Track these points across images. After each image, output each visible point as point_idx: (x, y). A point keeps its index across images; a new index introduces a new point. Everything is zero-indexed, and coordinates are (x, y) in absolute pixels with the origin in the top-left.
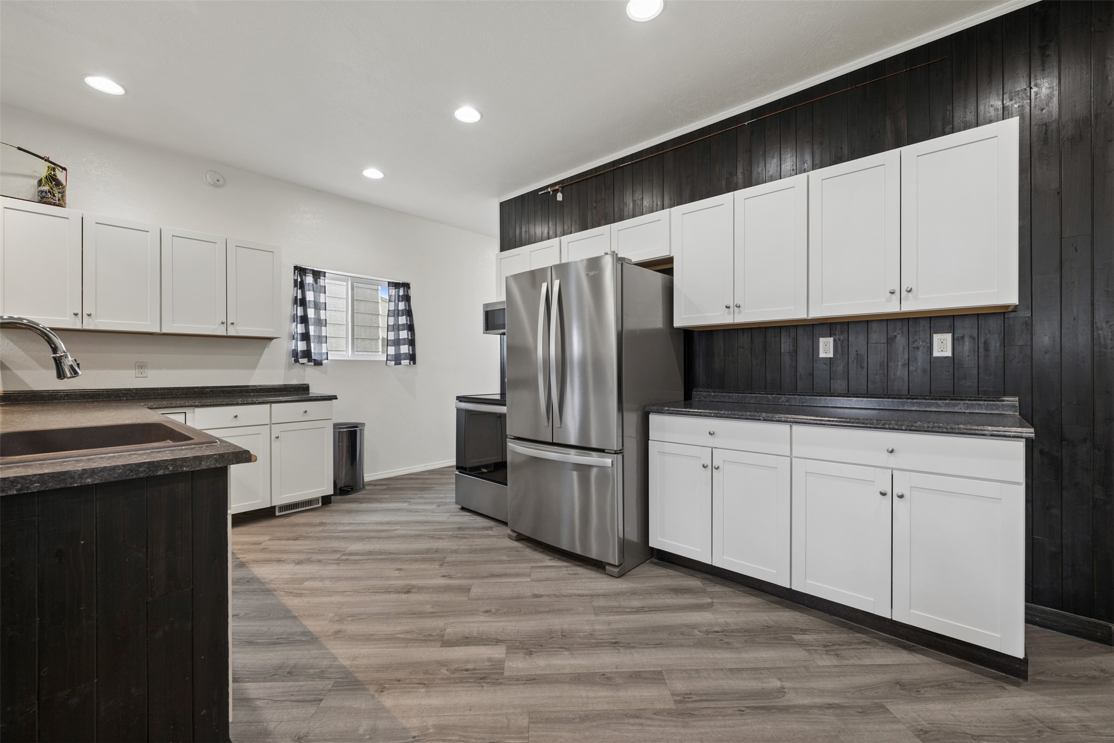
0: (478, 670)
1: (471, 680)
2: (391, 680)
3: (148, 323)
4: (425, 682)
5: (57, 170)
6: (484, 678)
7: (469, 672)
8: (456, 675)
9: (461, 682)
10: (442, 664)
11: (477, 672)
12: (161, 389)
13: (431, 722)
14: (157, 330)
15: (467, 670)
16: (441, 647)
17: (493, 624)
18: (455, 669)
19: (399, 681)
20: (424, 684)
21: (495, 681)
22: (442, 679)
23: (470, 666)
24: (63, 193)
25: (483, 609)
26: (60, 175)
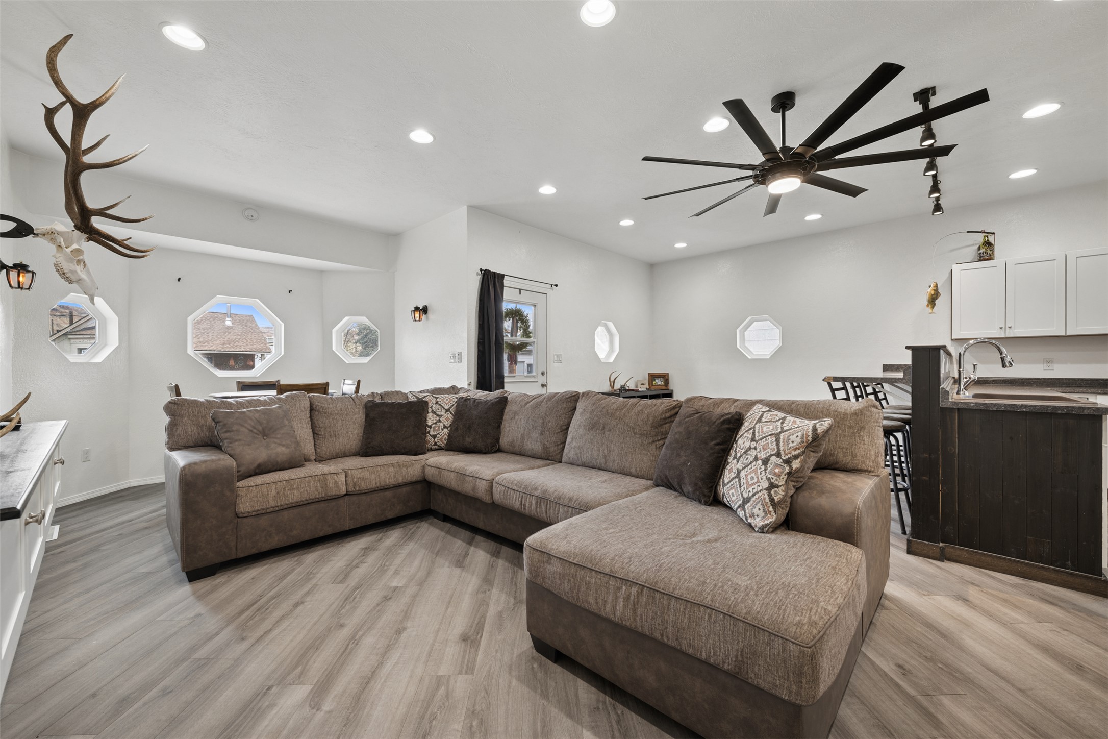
3: (1055, 329)
5: (989, 237)
12: (1066, 379)
14: (1063, 334)
24: (993, 251)
26: (991, 239)
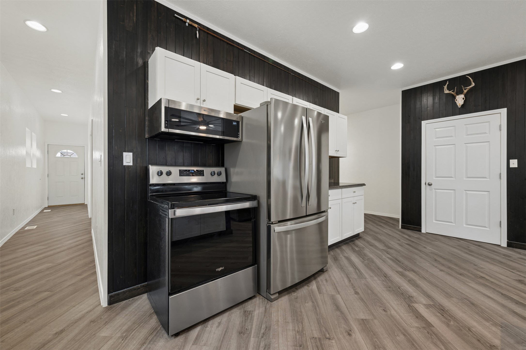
0: (438, 311)
1: (448, 313)
2: (482, 344)
4: (468, 329)
6: (442, 310)
7: (443, 314)
8: (449, 318)
9: (452, 316)
10: (448, 325)
11: (440, 312)
13: (487, 324)
15: (443, 315)
16: (434, 327)
17: (396, 308)
18: (447, 319)
19: (479, 340)
20: (469, 329)
21: (440, 306)
22: (458, 323)
23: (439, 314)
25: (384, 313)
